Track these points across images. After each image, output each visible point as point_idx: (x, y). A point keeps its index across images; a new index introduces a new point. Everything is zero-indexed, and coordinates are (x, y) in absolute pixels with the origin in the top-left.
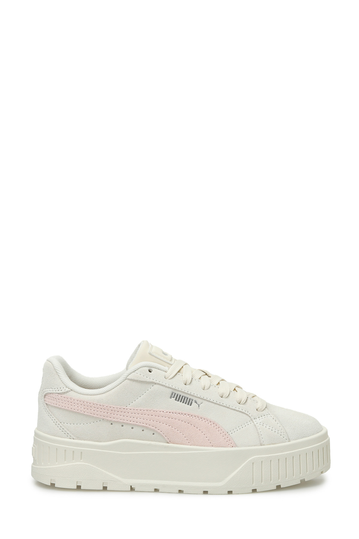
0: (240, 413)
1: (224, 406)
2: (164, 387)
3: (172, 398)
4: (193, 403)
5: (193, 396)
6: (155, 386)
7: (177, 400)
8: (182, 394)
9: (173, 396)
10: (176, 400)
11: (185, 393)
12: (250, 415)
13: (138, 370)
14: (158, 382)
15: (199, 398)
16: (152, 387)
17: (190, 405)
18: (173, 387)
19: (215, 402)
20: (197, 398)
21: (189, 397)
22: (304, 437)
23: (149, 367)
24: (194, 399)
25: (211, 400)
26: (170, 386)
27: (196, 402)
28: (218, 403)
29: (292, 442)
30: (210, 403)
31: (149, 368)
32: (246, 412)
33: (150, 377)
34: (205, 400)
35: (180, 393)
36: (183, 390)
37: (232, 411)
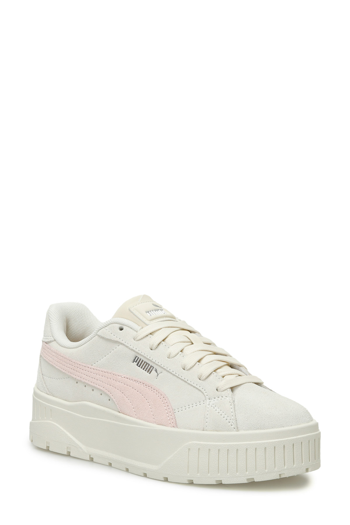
0: (197, 390)
1: (182, 380)
2: (128, 349)
3: (134, 362)
4: (153, 371)
5: (154, 363)
6: (121, 346)
7: (139, 365)
8: (145, 360)
9: (135, 361)
10: (137, 365)
11: (147, 358)
12: (206, 394)
13: (109, 326)
14: (123, 342)
15: (159, 366)
16: (118, 347)
17: (150, 373)
18: (137, 350)
19: (174, 373)
20: (158, 366)
21: (151, 364)
22: (258, 429)
23: (121, 324)
24: (155, 366)
25: (171, 371)
26: (134, 349)
27: (156, 371)
28: (177, 375)
29: (241, 432)
30: (169, 374)
31: (121, 326)
32: (203, 390)
33: (119, 336)
34: (165, 369)
35: (142, 358)
36: (145, 355)
37: (189, 386)
